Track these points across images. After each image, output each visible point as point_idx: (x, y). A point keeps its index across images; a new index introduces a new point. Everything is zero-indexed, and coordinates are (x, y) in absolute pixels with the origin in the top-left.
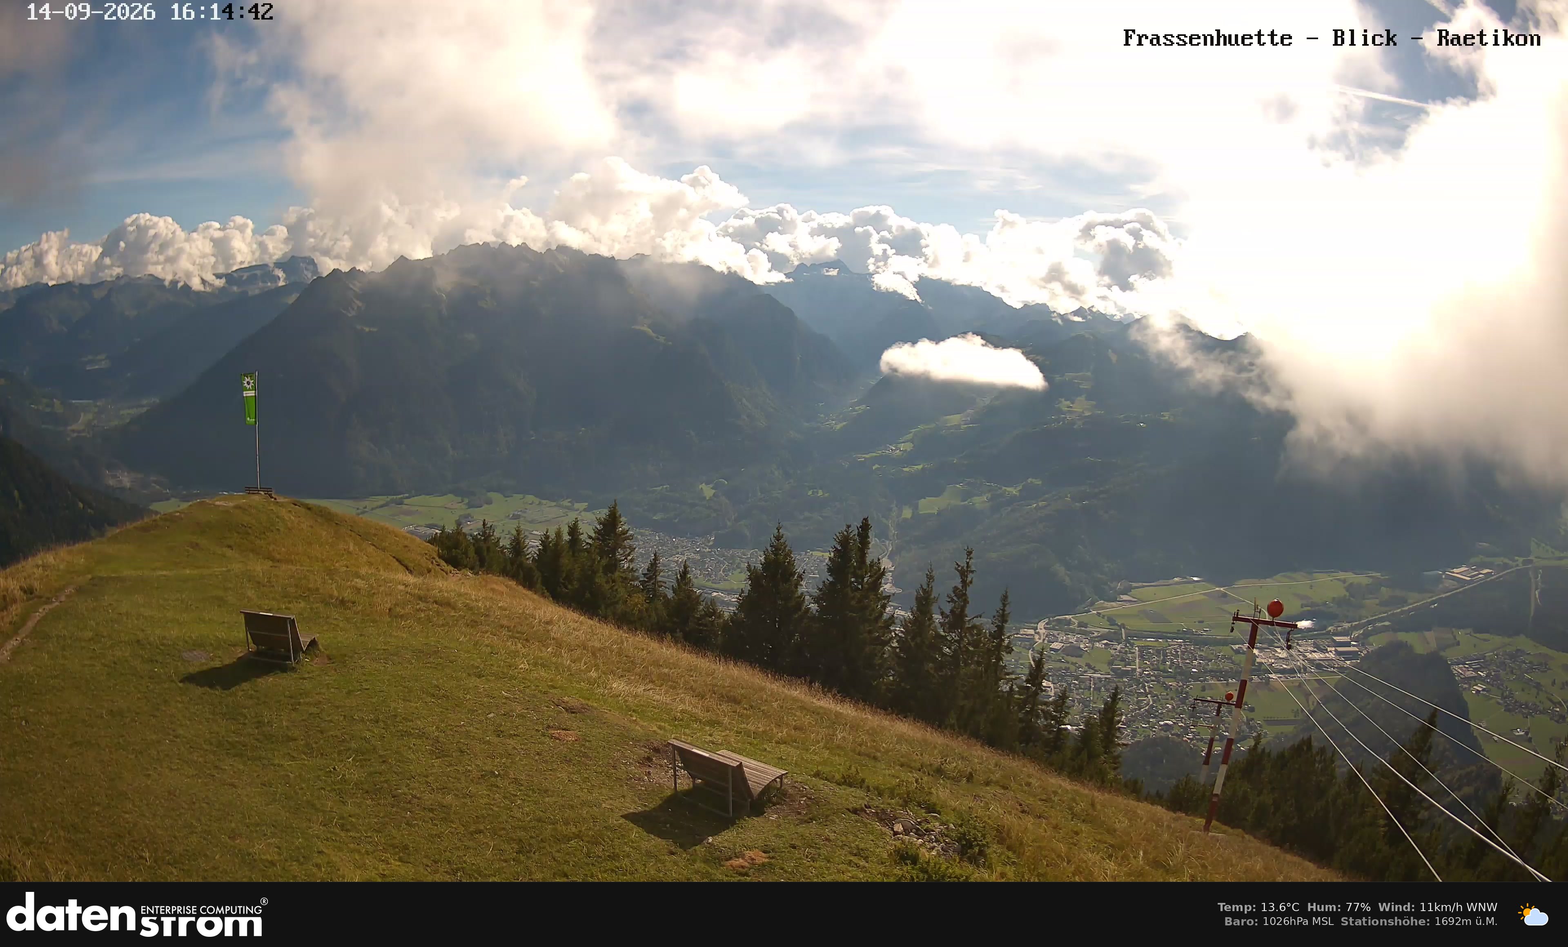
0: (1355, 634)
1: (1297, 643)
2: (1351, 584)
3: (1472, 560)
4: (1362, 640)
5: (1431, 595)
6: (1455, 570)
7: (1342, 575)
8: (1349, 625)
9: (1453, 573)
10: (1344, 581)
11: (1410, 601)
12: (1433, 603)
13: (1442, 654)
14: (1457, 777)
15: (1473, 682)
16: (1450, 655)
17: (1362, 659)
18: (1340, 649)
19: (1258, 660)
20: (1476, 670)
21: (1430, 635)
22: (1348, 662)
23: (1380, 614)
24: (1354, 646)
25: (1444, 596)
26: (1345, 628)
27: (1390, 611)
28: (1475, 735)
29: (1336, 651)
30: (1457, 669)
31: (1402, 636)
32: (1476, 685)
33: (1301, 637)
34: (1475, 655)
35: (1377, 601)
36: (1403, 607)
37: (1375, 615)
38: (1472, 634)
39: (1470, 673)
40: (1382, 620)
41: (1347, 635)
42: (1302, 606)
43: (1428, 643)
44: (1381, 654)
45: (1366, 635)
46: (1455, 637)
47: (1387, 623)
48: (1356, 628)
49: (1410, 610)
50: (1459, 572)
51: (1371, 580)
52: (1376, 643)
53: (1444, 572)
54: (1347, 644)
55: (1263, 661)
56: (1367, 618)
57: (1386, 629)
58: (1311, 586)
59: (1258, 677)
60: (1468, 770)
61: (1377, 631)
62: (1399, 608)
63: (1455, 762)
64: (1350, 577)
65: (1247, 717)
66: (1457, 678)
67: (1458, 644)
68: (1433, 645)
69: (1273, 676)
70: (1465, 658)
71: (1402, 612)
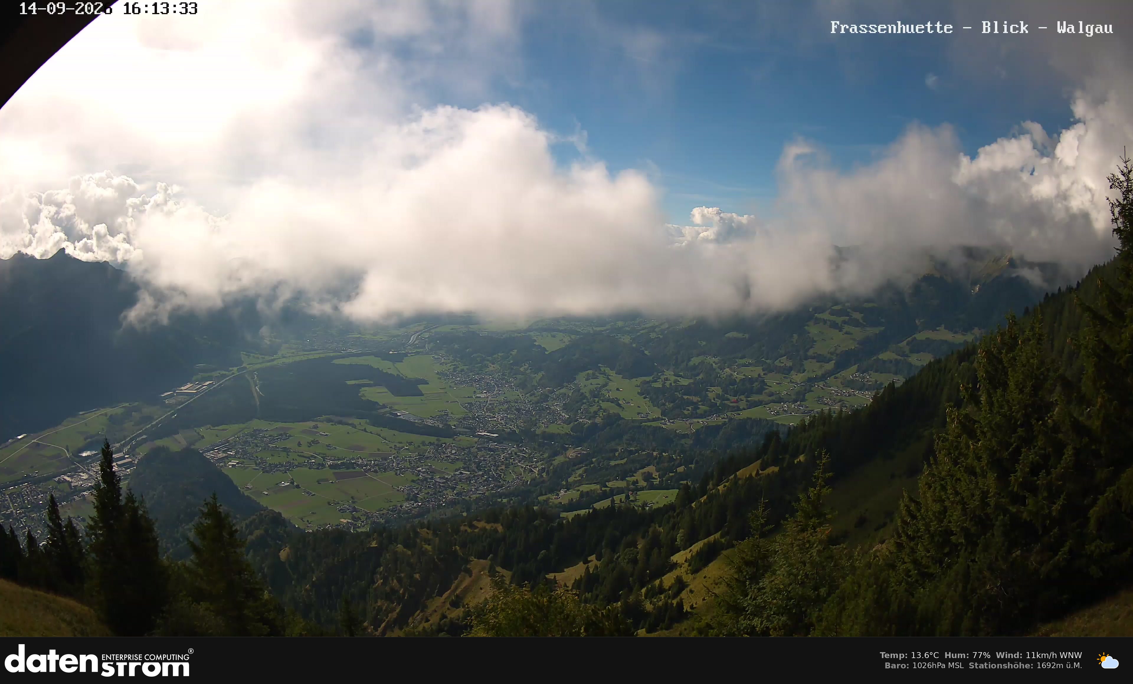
0: (125, 450)
1: (91, 466)
2: (111, 415)
3: (194, 378)
4: (132, 452)
5: (168, 409)
6: (182, 388)
7: (103, 411)
8: (119, 444)
9: (182, 390)
10: (106, 415)
11: (156, 417)
12: (173, 414)
13: (193, 447)
14: (244, 526)
15: (227, 461)
16: (199, 446)
17: (137, 465)
18: (119, 463)
19: (73, 484)
20: (224, 452)
21: (179, 437)
22: (128, 470)
23: (137, 432)
24: (127, 458)
25: (180, 407)
26: (117, 448)
27: (143, 428)
28: (246, 495)
29: (117, 464)
30: (209, 455)
31: (159, 443)
32: (230, 461)
33: (92, 461)
34: (220, 442)
35: (133, 423)
36: (152, 422)
37: (135, 433)
38: (212, 428)
39: (221, 455)
40: (140, 435)
41: (121, 452)
42: (85, 439)
43: (179, 443)
44: (148, 459)
45: (133, 449)
46: (198, 433)
47: (144, 437)
48: (124, 445)
49: (157, 424)
50: (186, 388)
51: (123, 409)
52: (142, 452)
53: (174, 392)
54: (123, 458)
55: (76, 484)
56: (130, 436)
57: (145, 441)
58: (86, 424)
59: (78, 496)
60: (251, 519)
61: (139, 444)
62: (150, 424)
63: (238, 516)
64: (109, 411)
65: (84, 526)
66: (212, 461)
67: (203, 437)
68: (184, 443)
69: (85, 493)
70: (212, 445)
71: (152, 426)
